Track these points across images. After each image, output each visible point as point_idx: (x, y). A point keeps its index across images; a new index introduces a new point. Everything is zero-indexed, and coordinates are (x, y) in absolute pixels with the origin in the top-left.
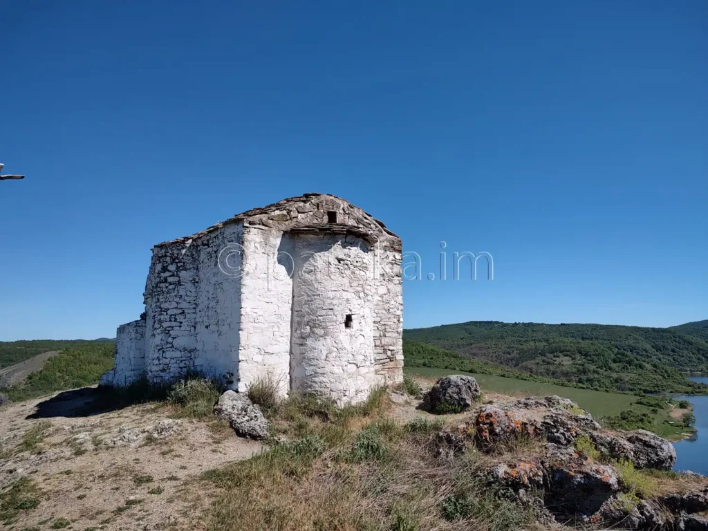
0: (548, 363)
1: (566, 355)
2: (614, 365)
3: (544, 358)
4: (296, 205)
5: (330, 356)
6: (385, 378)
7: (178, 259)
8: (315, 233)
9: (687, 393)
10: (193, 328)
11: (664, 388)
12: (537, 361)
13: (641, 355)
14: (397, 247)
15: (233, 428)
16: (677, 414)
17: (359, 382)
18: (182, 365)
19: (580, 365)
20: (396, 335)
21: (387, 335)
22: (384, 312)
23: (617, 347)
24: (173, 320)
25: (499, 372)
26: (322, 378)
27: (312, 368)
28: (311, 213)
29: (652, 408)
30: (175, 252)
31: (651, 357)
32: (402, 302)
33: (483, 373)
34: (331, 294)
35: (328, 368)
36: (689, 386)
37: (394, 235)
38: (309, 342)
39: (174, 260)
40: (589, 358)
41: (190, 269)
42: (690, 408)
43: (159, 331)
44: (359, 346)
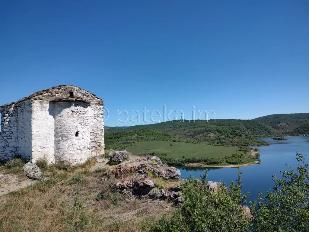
0: (205, 136)
1: (212, 133)
2: (231, 136)
3: (203, 134)
4: (55, 91)
5: (69, 147)
6: (97, 153)
7: (9, 112)
8: (62, 102)
9: (258, 145)
10: (17, 139)
11: (250, 144)
12: (201, 136)
13: (242, 131)
14: (101, 104)
15: (27, 176)
16: (254, 154)
17: (82, 156)
18: (13, 153)
19: (218, 136)
20: (102, 137)
21: (97, 137)
22: (96, 129)
23: (232, 128)
24: (8, 136)
25: (186, 141)
26: (66, 156)
27: (62, 152)
28: (62, 93)
29: (244, 152)
30: (8, 109)
31: (245, 132)
32: (103, 124)
33: (179, 141)
34: (69, 125)
35: (69, 152)
36: (259, 142)
37: (100, 99)
38: (61, 143)
39: (7, 112)
40: (221, 133)
41: (14, 116)
42: (258, 151)
43: (3, 140)
44: (82, 143)
